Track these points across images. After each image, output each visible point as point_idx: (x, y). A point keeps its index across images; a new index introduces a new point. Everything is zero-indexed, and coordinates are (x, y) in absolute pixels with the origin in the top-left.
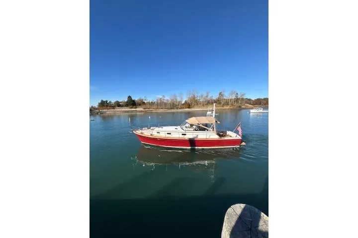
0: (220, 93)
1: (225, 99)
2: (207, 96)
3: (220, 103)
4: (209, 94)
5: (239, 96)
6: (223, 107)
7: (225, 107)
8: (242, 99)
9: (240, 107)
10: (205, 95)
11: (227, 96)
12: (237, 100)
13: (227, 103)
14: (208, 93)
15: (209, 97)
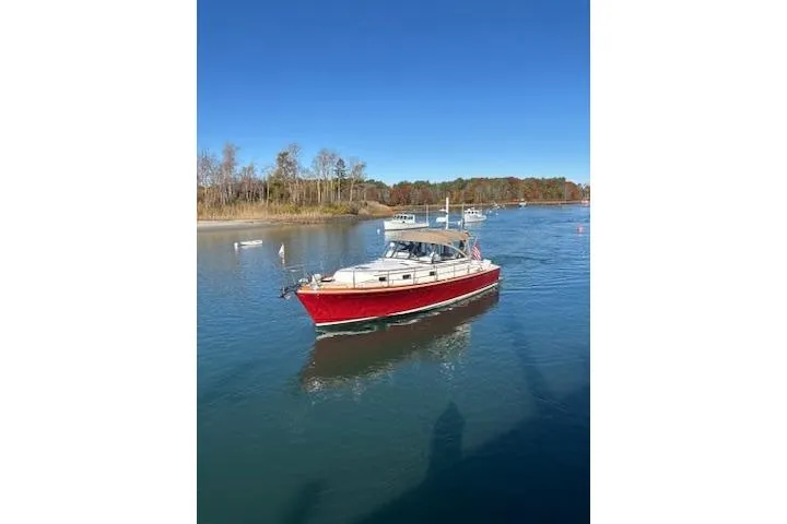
0: (283, 157)
1: (300, 180)
2: (229, 165)
3: (285, 197)
4: (238, 157)
5: (348, 174)
6: (298, 211)
7: (305, 214)
8: (359, 182)
9: (354, 212)
10: (221, 158)
11: (308, 167)
12: (342, 185)
13: (310, 197)
14: (230, 153)
15: (238, 169)
